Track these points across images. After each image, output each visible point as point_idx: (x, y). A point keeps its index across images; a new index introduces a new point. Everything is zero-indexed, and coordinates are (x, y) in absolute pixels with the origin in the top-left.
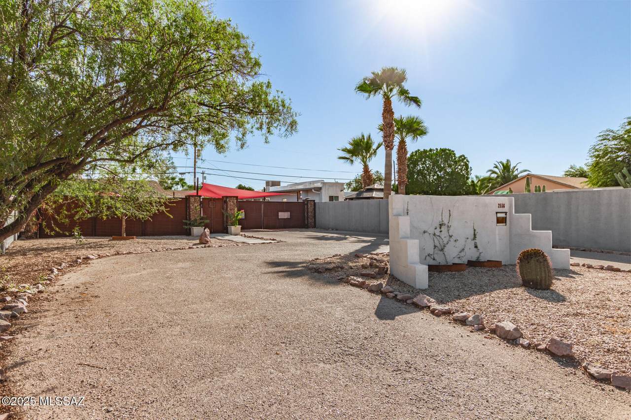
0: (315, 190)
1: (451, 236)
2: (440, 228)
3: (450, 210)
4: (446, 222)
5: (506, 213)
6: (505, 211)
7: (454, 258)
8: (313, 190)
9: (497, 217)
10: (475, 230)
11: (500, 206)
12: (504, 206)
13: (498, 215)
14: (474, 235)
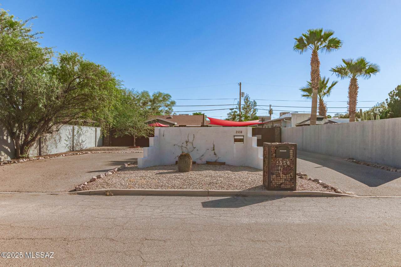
0: (286, 120)
1: (195, 148)
2: (187, 143)
3: (194, 135)
4: (191, 140)
5: (243, 136)
6: (243, 135)
7: (197, 159)
8: (284, 120)
9: (234, 139)
10: (214, 145)
11: (237, 132)
12: (242, 132)
13: (236, 137)
14: (214, 148)
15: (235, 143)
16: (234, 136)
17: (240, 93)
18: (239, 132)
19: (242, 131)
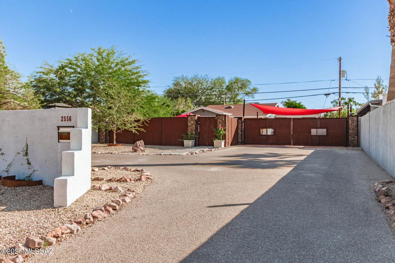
5: (71, 127)
6: (70, 125)
9: (58, 133)
11: (64, 119)
12: (70, 120)
13: (62, 130)
14: (27, 150)
15: (60, 141)
16: (58, 128)
17: (340, 72)
18: (66, 118)
19: (70, 117)
